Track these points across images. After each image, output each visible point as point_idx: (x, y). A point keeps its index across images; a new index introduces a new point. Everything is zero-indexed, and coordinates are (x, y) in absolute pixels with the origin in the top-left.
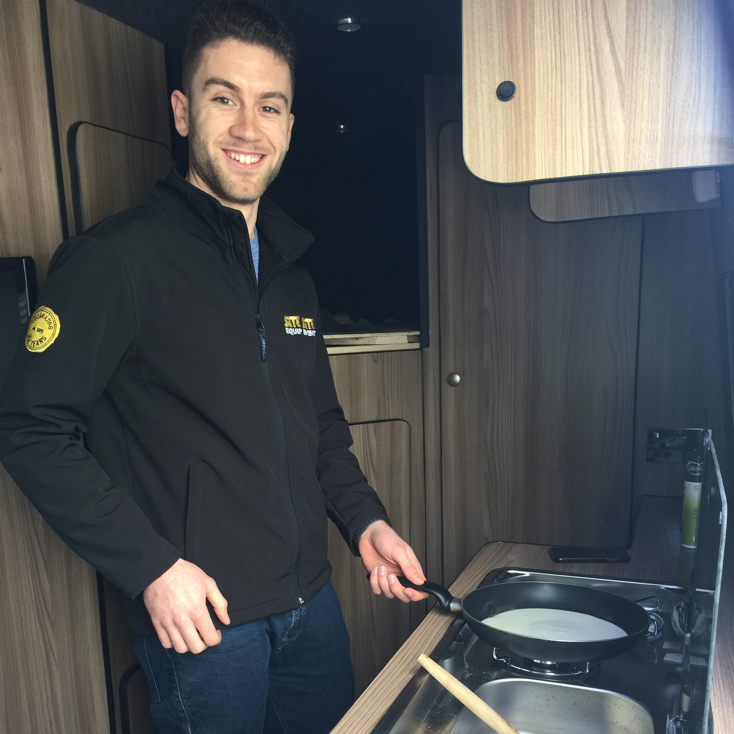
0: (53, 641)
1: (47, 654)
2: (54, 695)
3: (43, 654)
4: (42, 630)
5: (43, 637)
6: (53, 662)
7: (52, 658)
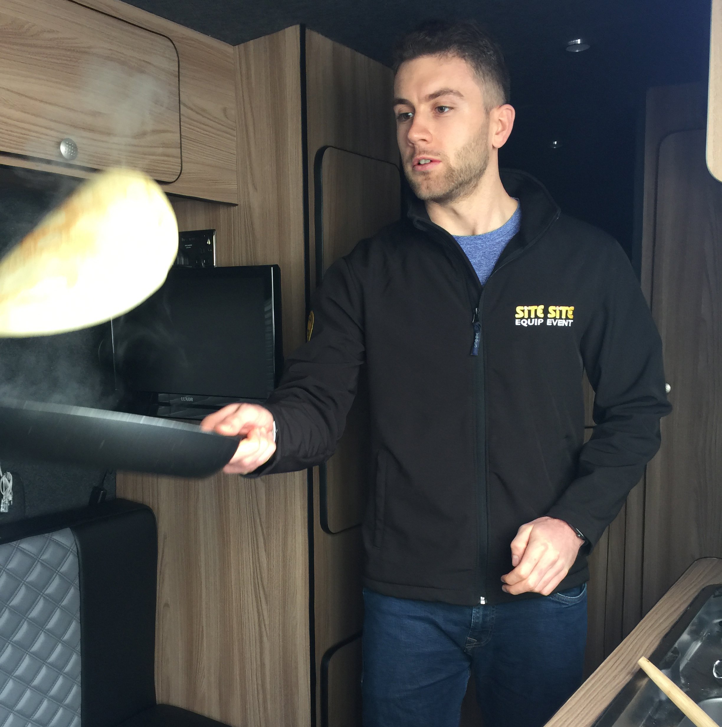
0: (265, 613)
1: (260, 626)
2: (263, 665)
3: (257, 625)
4: (257, 602)
5: (258, 610)
6: (264, 633)
7: (263, 630)
